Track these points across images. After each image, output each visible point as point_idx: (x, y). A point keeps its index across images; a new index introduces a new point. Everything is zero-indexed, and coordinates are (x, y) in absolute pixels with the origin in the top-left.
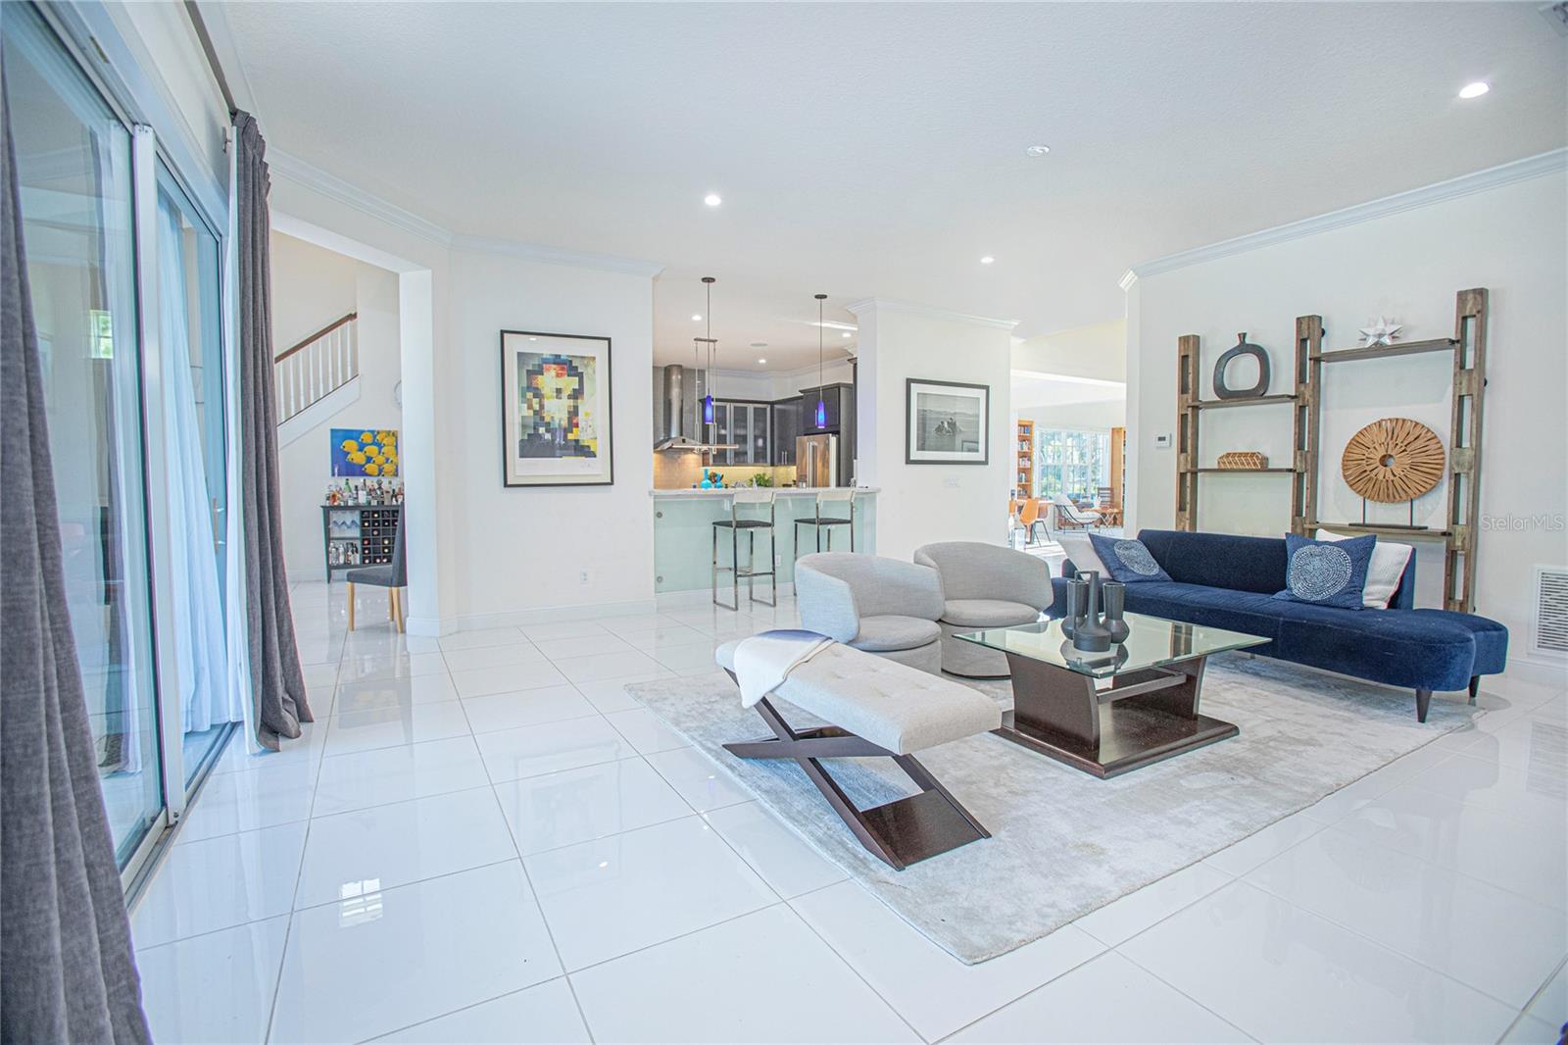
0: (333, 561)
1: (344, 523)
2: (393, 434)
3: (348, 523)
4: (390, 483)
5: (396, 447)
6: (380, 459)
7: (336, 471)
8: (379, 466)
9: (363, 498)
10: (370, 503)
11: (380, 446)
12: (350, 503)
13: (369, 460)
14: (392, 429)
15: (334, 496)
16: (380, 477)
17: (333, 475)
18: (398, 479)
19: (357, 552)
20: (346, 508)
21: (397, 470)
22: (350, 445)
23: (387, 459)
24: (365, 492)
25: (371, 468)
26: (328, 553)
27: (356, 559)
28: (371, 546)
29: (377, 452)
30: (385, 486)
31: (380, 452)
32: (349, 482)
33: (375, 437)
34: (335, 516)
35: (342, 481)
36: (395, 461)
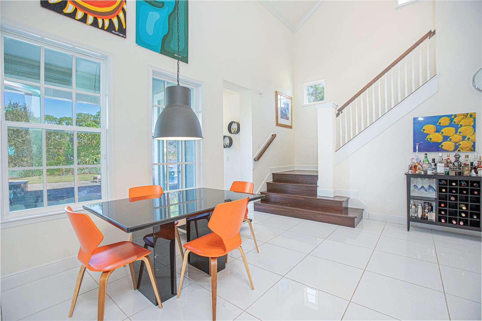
0: (412, 214)
1: (422, 187)
2: (471, 116)
3: (426, 187)
4: (467, 156)
5: (474, 127)
6: (457, 138)
7: (417, 148)
8: (456, 143)
9: (441, 169)
10: (448, 174)
11: (457, 127)
12: (429, 173)
13: (446, 138)
14: (470, 112)
15: (415, 167)
16: (456, 152)
17: (415, 150)
18: (476, 153)
19: (432, 210)
20: (425, 176)
21: (474, 146)
22: (429, 128)
23: (464, 138)
24: (443, 165)
25: (446, 145)
26: (409, 208)
27: (432, 216)
28: (448, 209)
29: (454, 132)
30: (462, 159)
31: (456, 132)
32: (428, 156)
33: (452, 120)
34: (414, 181)
35: (421, 156)
36: (472, 138)
